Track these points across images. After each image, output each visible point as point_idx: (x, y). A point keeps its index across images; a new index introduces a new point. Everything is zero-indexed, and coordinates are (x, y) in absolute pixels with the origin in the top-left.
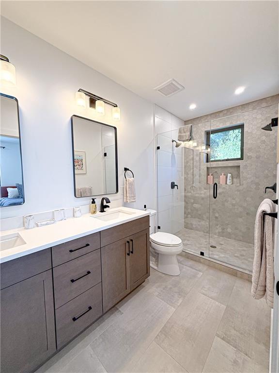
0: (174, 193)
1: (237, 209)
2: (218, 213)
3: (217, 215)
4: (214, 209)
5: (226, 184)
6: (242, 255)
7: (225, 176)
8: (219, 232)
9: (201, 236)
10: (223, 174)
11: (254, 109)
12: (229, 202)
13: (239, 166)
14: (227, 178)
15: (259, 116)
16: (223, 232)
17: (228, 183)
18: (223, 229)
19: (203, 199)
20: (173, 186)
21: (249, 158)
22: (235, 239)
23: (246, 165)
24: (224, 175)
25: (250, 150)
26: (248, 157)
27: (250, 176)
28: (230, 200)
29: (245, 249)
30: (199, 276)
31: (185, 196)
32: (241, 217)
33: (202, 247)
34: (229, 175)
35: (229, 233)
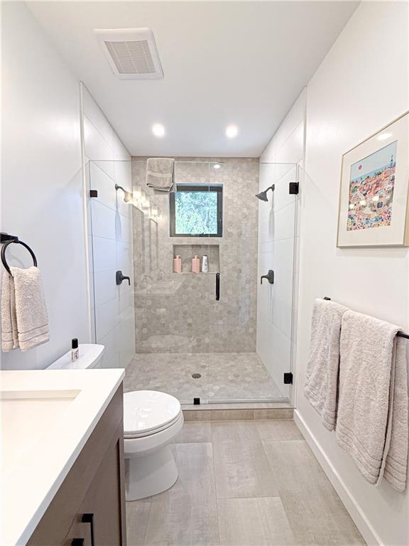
0: (121, 293)
1: (217, 307)
2: (192, 318)
3: (190, 321)
4: (185, 313)
5: (201, 271)
6: (236, 376)
7: (199, 260)
8: (193, 347)
9: (169, 362)
10: (196, 256)
11: (234, 168)
12: (206, 299)
13: (218, 246)
14: (201, 262)
15: (240, 180)
16: (199, 346)
17: (203, 270)
18: (199, 341)
19: (167, 297)
20: (120, 278)
21: (230, 235)
22: (214, 352)
23: (226, 245)
24: (198, 258)
25: (230, 224)
26: (229, 233)
27: (230, 260)
28: (207, 296)
29: (232, 363)
30: (210, 454)
31: (136, 296)
32: (221, 318)
33: (183, 384)
34: (205, 258)
35: (208, 345)
